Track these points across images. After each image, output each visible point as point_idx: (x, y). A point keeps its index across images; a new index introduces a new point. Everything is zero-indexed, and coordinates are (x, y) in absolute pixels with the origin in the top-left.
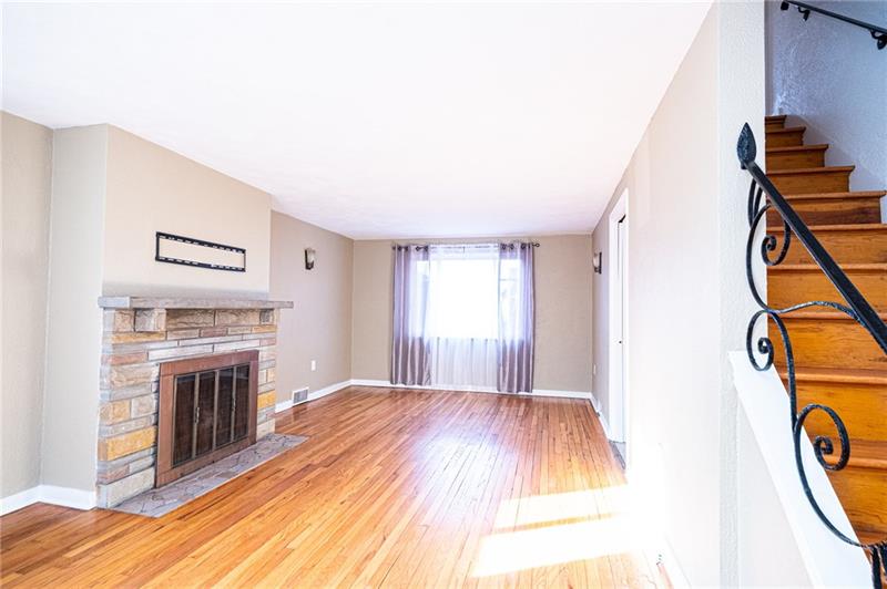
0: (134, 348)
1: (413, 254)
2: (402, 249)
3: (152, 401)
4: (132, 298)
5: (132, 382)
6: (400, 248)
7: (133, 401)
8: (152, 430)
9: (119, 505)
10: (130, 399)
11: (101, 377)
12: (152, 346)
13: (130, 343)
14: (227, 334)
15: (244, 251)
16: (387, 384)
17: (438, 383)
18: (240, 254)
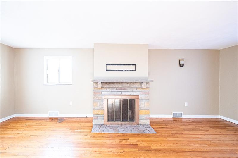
3: (103, 104)
5: (98, 99)
7: (98, 103)
8: (103, 110)
9: (95, 125)
12: (102, 91)
13: (98, 90)
14: (126, 90)
15: (135, 65)
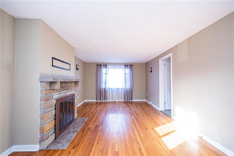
0: (50, 95)
1: (102, 67)
2: (99, 66)
3: (54, 111)
4: (53, 78)
5: (50, 106)
6: (99, 65)
8: (54, 121)
9: (47, 148)
10: (49, 112)
11: (40, 105)
12: (54, 94)
13: (49, 93)
14: (68, 89)
15: (70, 64)
16: (95, 101)
17: (110, 100)
18: (69, 65)
